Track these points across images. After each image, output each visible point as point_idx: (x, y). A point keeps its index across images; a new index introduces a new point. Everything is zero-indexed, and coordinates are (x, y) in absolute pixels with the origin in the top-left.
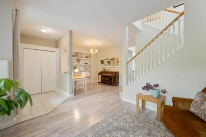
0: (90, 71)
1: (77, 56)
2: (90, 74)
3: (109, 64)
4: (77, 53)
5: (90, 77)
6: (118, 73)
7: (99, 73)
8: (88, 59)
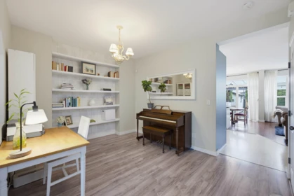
0: (117, 109)
1: (81, 71)
2: (117, 115)
3: (163, 91)
4: (82, 63)
5: (116, 122)
6: (190, 114)
7: (138, 115)
8: (112, 78)
